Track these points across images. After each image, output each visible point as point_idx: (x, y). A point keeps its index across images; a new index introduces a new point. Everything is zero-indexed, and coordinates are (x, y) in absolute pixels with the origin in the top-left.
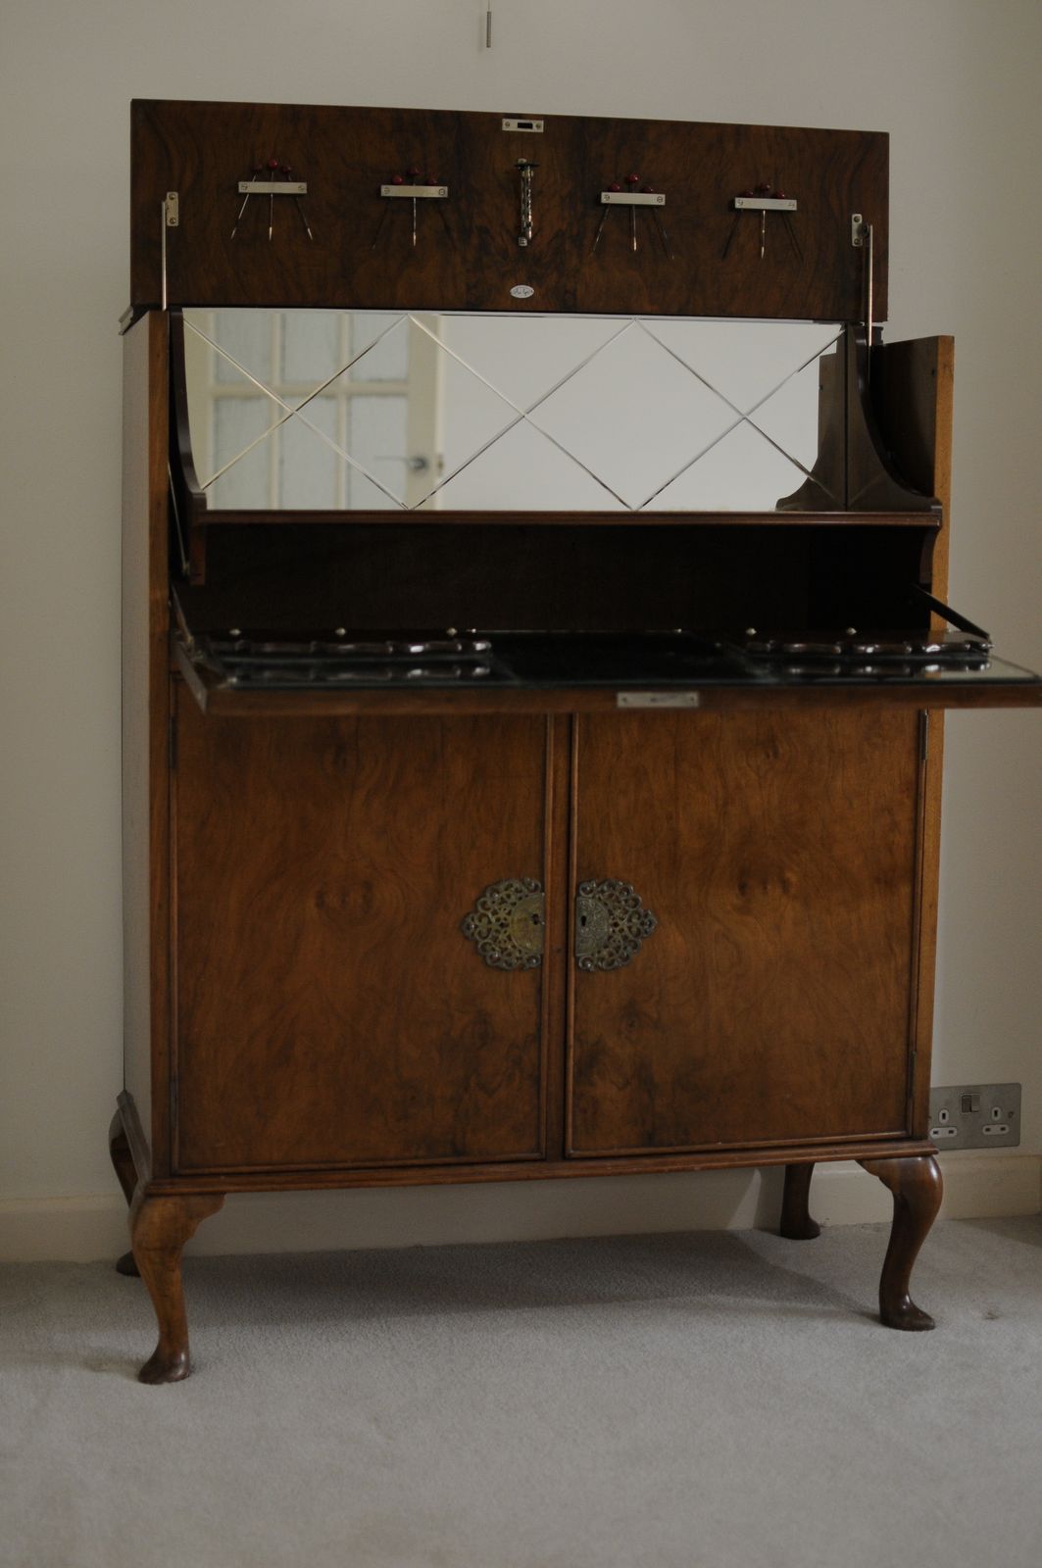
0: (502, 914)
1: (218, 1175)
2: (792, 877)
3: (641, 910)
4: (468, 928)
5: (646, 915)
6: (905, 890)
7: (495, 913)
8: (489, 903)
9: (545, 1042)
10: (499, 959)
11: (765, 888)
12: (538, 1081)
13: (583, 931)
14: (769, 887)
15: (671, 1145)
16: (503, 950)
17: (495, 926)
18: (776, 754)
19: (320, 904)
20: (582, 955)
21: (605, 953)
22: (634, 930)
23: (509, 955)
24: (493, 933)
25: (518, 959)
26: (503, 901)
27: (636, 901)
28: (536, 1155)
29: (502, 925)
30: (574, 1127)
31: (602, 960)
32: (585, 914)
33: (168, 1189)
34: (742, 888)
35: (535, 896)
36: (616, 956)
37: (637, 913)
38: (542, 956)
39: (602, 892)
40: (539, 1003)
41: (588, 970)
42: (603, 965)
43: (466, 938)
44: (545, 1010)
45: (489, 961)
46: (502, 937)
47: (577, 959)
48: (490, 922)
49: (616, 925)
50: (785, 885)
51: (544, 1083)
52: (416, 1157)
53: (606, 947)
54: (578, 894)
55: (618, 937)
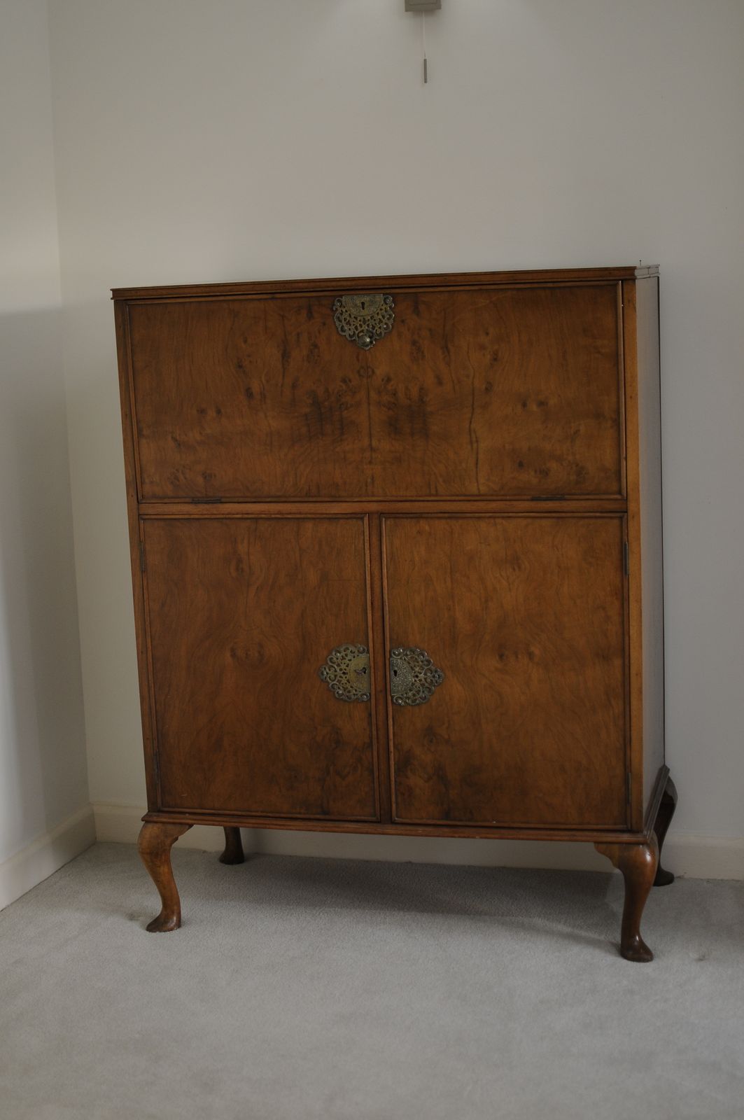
0: (343, 666)
1: (184, 813)
2: (536, 650)
3: (433, 668)
4: (322, 674)
5: (436, 672)
6: (617, 662)
7: (338, 665)
8: (335, 659)
9: (375, 748)
10: (343, 694)
11: (517, 657)
12: (372, 772)
13: (397, 680)
14: (520, 656)
15: (461, 820)
16: (345, 689)
17: (339, 673)
18: (519, 568)
19: (233, 655)
20: (396, 695)
21: (410, 694)
22: (429, 680)
23: (349, 692)
24: (338, 678)
25: (354, 694)
26: (343, 658)
27: (429, 661)
28: (374, 819)
29: (344, 673)
30: (397, 804)
31: (409, 698)
32: (396, 669)
33: (155, 819)
34: (501, 656)
35: (363, 656)
36: (418, 696)
37: (430, 670)
38: (370, 694)
39: (407, 655)
40: (370, 723)
41: (400, 704)
42: (410, 702)
43: (322, 680)
44: (374, 728)
45: (337, 695)
46: (344, 681)
47: (392, 697)
48: (336, 671)
49: (417, 676)
50: (531, 655)
51: (376, 774)
52: (300, 813)
53: (411, 690)
54: (391, 656)
55: (418, 684)
